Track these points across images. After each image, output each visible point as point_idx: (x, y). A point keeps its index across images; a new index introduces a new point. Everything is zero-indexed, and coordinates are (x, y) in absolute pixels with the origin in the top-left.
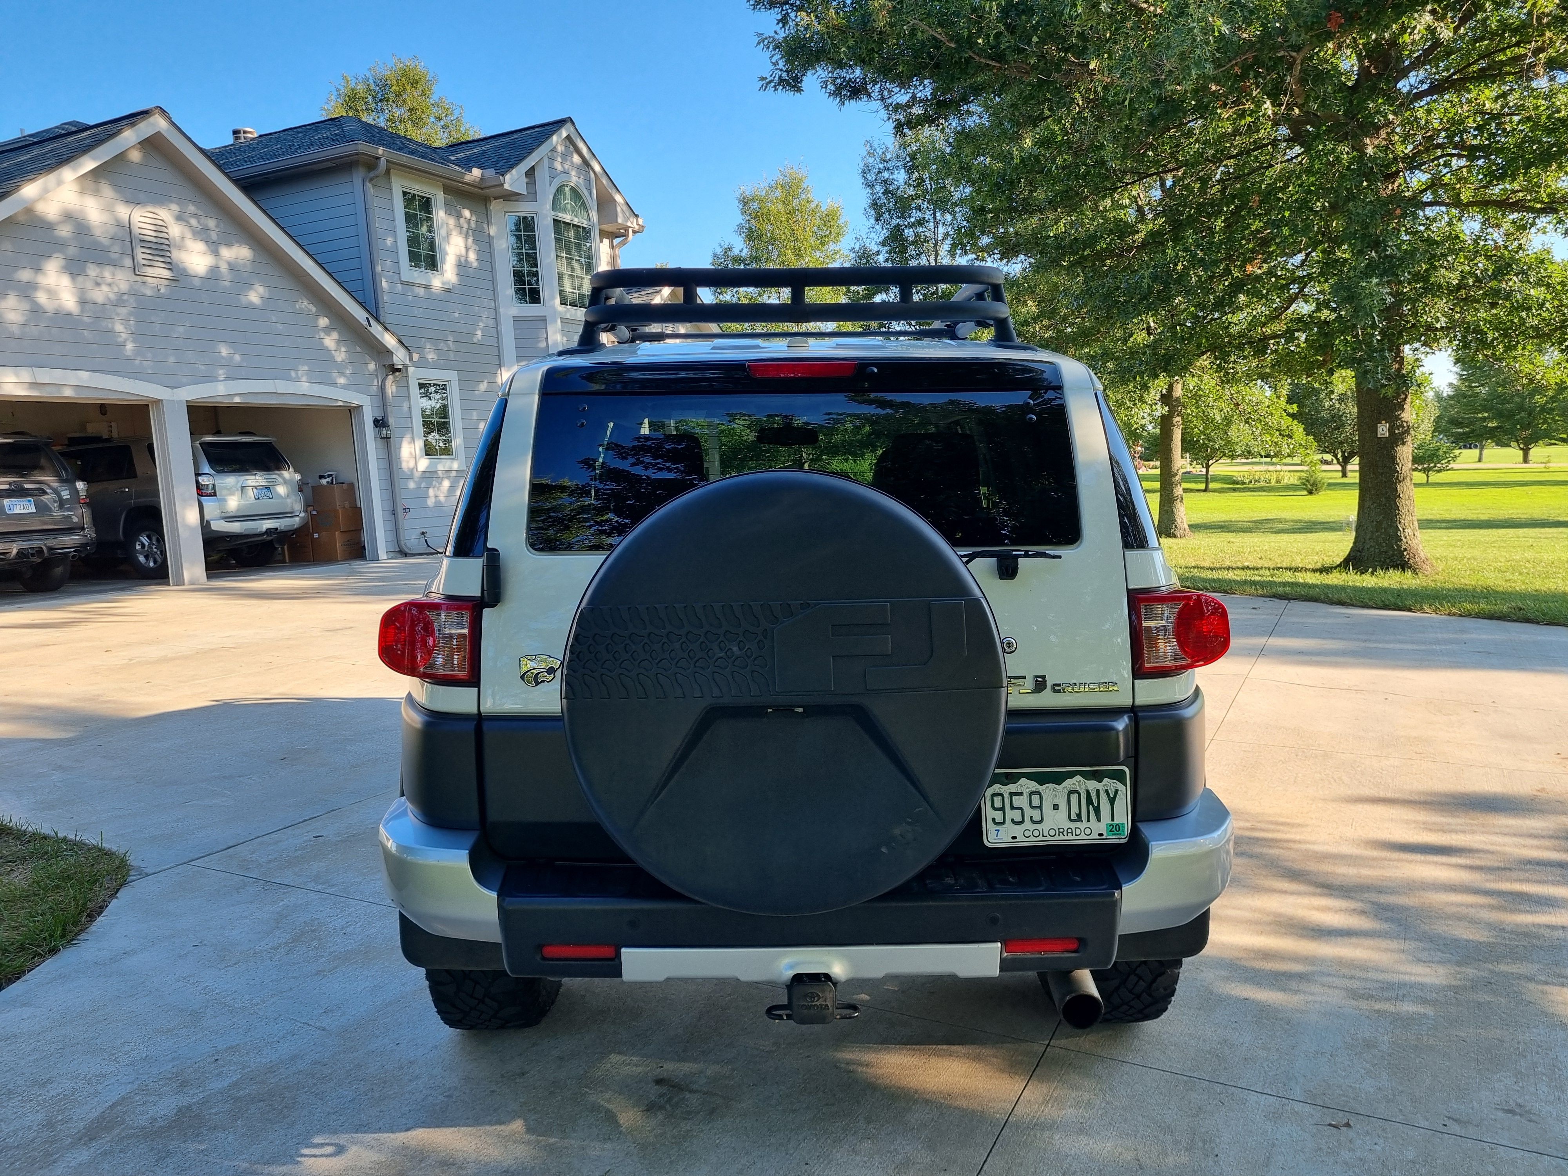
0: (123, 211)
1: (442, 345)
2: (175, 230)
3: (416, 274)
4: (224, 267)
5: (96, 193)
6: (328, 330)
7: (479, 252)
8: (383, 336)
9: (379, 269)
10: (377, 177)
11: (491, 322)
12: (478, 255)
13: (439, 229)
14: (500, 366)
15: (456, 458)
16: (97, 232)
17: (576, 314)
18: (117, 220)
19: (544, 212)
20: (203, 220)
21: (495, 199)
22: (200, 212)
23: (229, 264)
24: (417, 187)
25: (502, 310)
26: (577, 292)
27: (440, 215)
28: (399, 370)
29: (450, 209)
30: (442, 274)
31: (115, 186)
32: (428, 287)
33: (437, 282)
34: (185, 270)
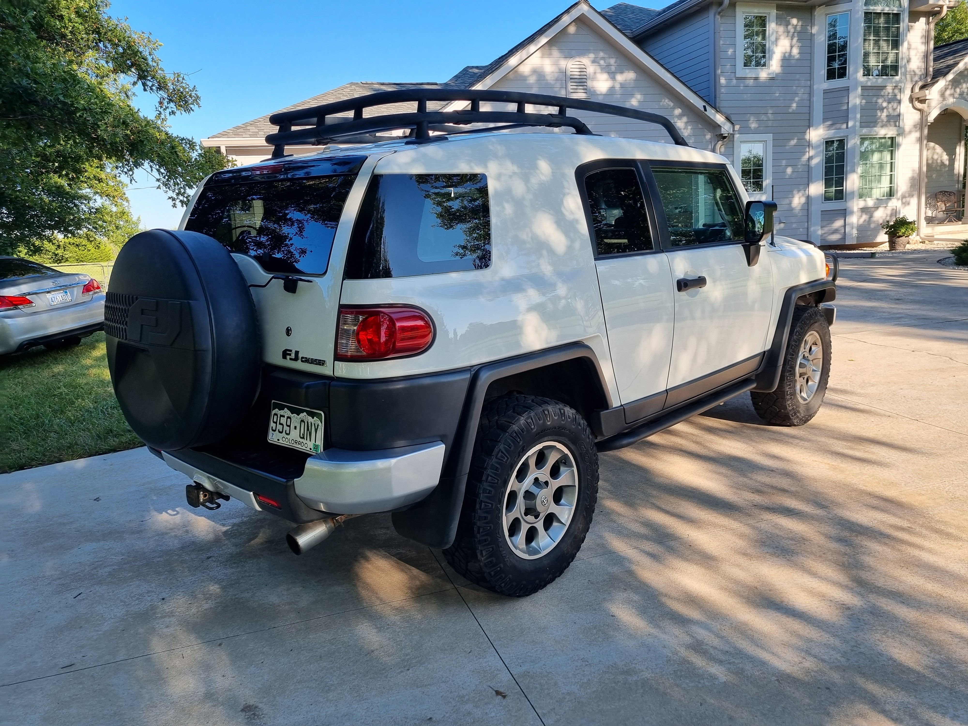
0: (563, 63)
1: (763, 117)
2: (591, 69)
3: (747, 71)
4: (617, 86)
5: (550, 55)
6: (680, 117)
7: (801, 48)
8: (715, 116)
9: (719, 71)
10: (722, 10)
11: (806, 96)
12: (800, 49)
13: (769, 37)
14: (809, 127)
15: (765, 193)
16: (549, 78)
17: (877, 81)
18: (560, 69)
19: (857, 8)
20: (607, 60)
21: (819, 6)
22: (606, 56)
23: (621, 84)
24: (756, 11)
25: (815, 87)
26: (881, 64)
27: (772, 27)
28: (725, 137)
29: (780, 20)
30: (769, 67)
31: (561, 50)
32: (756, 79)
33: (763, 74)
34: (595, 91)
